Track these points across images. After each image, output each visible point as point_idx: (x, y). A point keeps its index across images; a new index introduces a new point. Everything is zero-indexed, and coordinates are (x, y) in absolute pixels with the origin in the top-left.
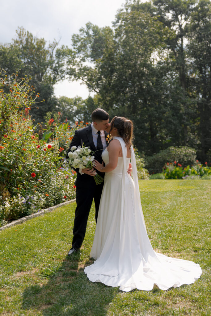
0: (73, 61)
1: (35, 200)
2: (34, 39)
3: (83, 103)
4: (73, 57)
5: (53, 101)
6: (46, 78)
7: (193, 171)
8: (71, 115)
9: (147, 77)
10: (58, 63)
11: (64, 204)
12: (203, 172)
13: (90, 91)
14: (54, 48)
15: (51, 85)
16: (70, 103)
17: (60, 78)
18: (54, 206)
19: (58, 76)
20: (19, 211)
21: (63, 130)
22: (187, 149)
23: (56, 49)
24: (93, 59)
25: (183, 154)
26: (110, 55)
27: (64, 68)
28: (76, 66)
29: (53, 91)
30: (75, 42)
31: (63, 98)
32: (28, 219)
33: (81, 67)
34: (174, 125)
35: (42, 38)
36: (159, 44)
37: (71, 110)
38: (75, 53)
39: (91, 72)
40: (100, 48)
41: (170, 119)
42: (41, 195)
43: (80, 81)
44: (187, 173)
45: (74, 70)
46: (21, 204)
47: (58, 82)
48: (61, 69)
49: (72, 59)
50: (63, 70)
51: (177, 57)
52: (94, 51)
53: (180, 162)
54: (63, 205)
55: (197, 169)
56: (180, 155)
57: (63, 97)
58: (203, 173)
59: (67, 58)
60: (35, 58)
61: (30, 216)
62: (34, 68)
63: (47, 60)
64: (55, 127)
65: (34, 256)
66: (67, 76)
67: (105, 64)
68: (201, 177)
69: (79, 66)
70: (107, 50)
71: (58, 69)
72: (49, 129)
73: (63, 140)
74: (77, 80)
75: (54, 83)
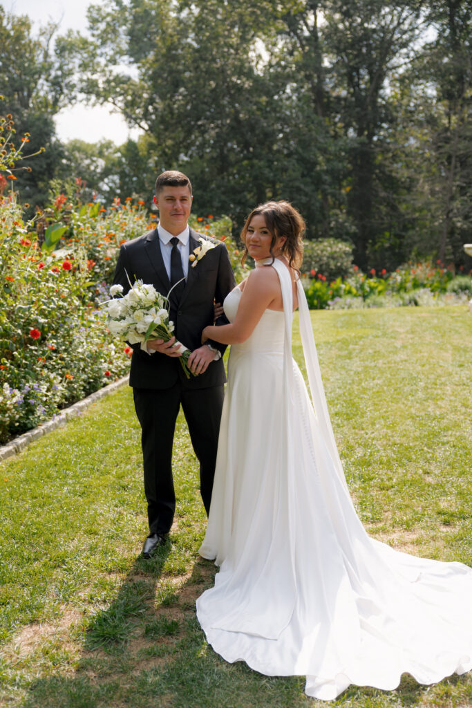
0: (91, 64)
1: (44, 391)
2: (6, 17)
3: (115, 152)
4: (91, 54)
5: (56, 149)
6: (38, 100)
7: (347, 288)
8: (93, 179)
9: (247, 96)
10: (60, 68)
11: (107, 392)
12: (368, 289)
13: (130, 128)
14: (51, 35)
15: (50, 116)
16: (90, 152)
17: (66, 101)
18: (85, 397)
19: (62, 97)
20: (8, 423)
21: (90, 219)
22: (334, 243)
23: (54, 37)
24: (132, 59)
25: (327, 254)
26: (169, 49)
27: (75, 78)
28: (99, 74)
29: (54, 128)
30: (94, 21)
31: (76, 144)
32: (30, 440)
33: (110, 76)
34: (306, 195)
35: (25, 15)
36: (270, 26)
37: (92, 168)
38: (96, 47)
39: (131, 87)
40: (145, 35)
41: (297, 184)
42: (55, 378)
43: (109, 106)
44: (336, 294)
45: (95, 83)
46: (12, 407)
47: (62, 110)
48: (67, 80)
49: (89, 59)
50: (71, 83)
51: (307, 53)
52: (136, 41)
53: (321, 271)
54: (106, 394)
55: (357, 283)
56: (322, 256)
57: (76, 141)
58: (367, 292)
59: (79, 56)
60: (13, 57)
61: (36, 432)
62: (12, 79)
63: (37, 62)
64: (70, 213)
65: (60, 562)
66: (82, 96)
67: (162, 68)
68: (364, 301)
69: (105, 75)
70: (163, 39)
71: (62, 81)
72: (59, 218)
73: (91, 241)
74: (102, 104)
75: (54, 112)
